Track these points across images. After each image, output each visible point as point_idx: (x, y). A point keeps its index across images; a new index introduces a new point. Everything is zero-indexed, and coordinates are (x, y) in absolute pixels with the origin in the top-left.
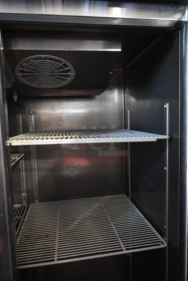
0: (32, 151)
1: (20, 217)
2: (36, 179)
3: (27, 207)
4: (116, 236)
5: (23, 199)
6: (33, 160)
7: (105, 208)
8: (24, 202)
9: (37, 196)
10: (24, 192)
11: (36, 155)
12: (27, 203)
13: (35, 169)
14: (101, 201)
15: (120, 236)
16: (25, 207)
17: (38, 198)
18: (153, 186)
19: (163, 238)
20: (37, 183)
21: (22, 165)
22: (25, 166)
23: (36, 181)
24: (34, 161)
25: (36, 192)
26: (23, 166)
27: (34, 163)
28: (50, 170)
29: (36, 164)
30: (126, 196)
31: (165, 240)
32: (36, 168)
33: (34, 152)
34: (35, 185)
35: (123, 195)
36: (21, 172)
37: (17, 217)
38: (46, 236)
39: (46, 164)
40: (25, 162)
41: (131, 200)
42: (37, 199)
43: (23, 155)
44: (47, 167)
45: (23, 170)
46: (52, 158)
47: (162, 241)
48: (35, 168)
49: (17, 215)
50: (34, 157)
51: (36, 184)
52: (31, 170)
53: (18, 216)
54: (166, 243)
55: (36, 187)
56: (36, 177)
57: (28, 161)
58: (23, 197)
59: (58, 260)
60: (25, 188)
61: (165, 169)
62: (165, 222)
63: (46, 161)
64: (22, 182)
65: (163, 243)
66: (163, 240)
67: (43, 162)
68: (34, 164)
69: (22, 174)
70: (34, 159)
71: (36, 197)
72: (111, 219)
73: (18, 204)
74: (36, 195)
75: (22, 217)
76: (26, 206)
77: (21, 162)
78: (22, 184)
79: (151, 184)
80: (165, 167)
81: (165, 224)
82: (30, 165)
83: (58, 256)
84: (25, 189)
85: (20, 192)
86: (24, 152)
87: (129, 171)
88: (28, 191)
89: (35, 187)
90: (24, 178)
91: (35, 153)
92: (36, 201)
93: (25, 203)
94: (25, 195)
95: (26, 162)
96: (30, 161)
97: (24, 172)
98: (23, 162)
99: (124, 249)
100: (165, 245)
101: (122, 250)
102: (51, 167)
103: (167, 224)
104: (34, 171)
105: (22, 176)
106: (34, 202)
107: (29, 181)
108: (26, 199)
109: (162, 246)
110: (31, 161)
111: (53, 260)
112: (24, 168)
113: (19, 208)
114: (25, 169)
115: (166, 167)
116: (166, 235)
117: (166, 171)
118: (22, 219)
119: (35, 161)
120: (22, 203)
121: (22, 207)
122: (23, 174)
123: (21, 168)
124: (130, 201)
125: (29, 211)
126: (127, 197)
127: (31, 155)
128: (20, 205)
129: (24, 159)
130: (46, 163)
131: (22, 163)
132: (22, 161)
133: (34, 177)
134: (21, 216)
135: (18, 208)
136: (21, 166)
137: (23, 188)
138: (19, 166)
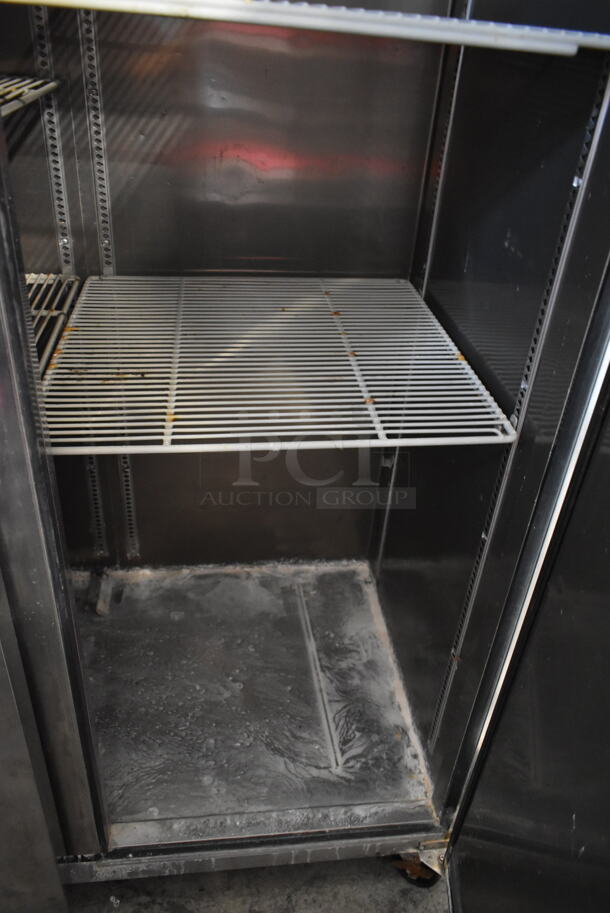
0: (88, 75)
1: (55, 313)
2: (106, 190)
3: (76, 284)
4: (362, 397)
5: (63, 258)
6: (93, 113)
7: (336, 313)
8: (67, 269)
9: (110, 253)
10: (64, 235)
11: (104, 91)
12: (77, 274)
13: (102, 153)
14: (327, 293)
15: (373, 397)
16: (70, 287)
17: (112, 260)
18: (513, 249)
19: (508, 418)
20: (108, 205)
21: (52, 130)
22: (62, 134)
23: (106, 198)
24: (96, 117)
25: (106, 236)
26: (57, 134)
27: (94, 128)
28: (155, 163)
29: (103, 132)
30: (410, 285)
31: (512, 424)
32: (103, 145)
33: (96, 80)
34: (101, 211)
35: (402, 281)
36: (51, 158)
37: (43, 312)
38: (139, 376)
39: (142, 137)
40: (61, 119)
41: (425, 300)
42: (108, 263)
43: (52, 85)
44: (145, 149)
45: (58, 150)
46: (163, 115)
47: (502, 425)
48: (99, 149)
49: (43, 307)
50: (95, 101)
51: (104, 208)
52: (86, 154)
53: (45, 309)
54: (514, 432)
55: (104, 222)
56: (106, 183)
57: (75, 118)
58: (62, 251)
59: (174, 442)
60: (67, 217)
61: (575, 185)
62: (526, 370)
63: (141, 124)
64: (56, 195)
65: (504, 431)
66: (507, 424)
67: (128, 128)
68: (98, 133)
69: (53, 165)
70: (96, 109)
71: (107, 256)
72: (353, 347)
73: (47, 272)
74: (107, 249)
75: (59, 315)
76: (73, 282)
77: (46, 117)
78: (57, 202)
79: (506, 244)
80: (576, 179)
81: (526, 376)
82: (81, 133)
83: (174, 434)
84: (67, 223)
85: (50, 232)
86: (57, 78)
87: (433, 212)
88: (77, 233)
89: (102, 218)
90: (62, 181)
91: (99, 87)
92: (109, 270)
93: (68, 273)
94: (68, 246)
95: (66, 121)
96: (80, 116)
97: (60, 159)
98: (55, 119)
99: (382, 433)
100: (512, 437)
101: (375, 437)
102: (158, 149)
103: (532, 377)
104: (96, 159)
105: (53, 173)
106: (99, 273)
107: (80, 194)
108: (71, 259)
109: (500, 439)
110: (84, 119)
111: (160, 442)
112: (59, 144)
113: (49, 286)
114: (64, 147)
115: (581, 176)
116: (518, 411)
117: (575, 191)
118: (61, 319)
119: (100, 121)
120: (58, 272)
121: (60, 284)
122: (59, 165)
123: (50, 142)
124: (423, 303)
125: (83, 297)
126: (414, 290)
127: (82, 91)
128: (52, 276)
129: (60, 107)
130: (141, 133)
131: (51, 122)
132: (51, 115)
133: (99, 182)
134: (56, 309)
135: (45, 286)
136: (48, 132)
137: (61, 220)
138: (41, 132)
